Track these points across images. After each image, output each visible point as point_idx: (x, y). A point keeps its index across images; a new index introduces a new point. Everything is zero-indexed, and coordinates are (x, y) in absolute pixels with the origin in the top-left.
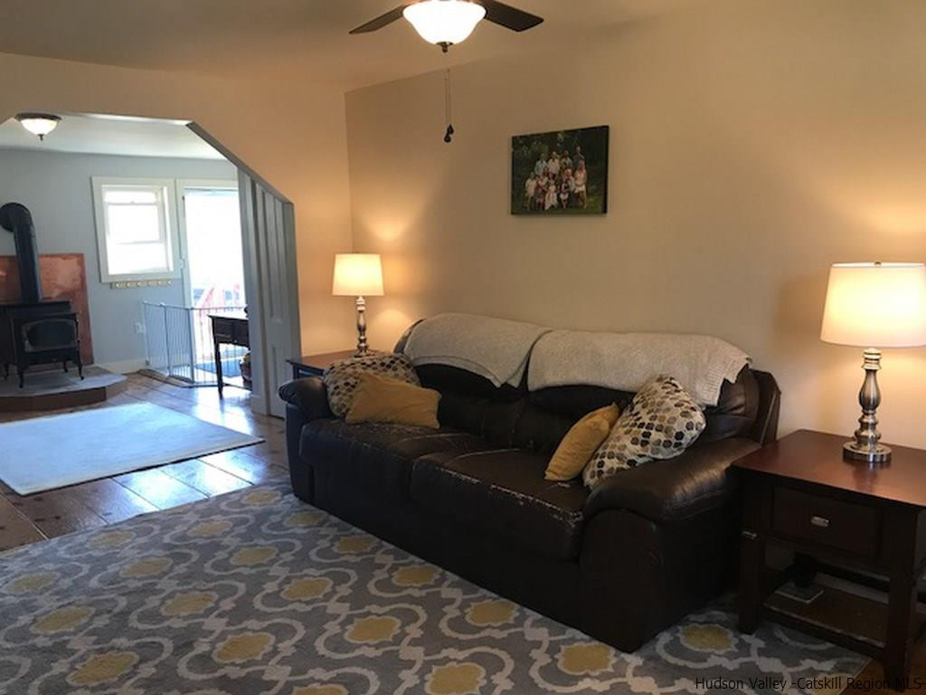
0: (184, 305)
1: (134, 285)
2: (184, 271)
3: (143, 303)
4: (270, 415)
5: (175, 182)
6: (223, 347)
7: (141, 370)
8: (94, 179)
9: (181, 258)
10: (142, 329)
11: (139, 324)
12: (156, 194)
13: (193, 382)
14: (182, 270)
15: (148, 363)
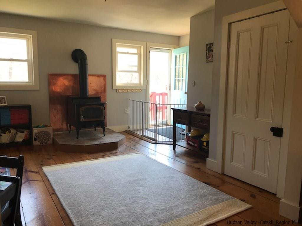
0: (146, 101)
1: (126, 91)
2: (147, 86)
3: (130, 99)
4: (223, 174)
5: (147, 43)
6: (178, 125)
7: (126, 131)
8: (113, 39)
9: (146, 80)
10: (128, 111)
11: (127, 109)
12: (138, 49)
13: (156, 141)
14: (146, 85)
15: (129, 127)
